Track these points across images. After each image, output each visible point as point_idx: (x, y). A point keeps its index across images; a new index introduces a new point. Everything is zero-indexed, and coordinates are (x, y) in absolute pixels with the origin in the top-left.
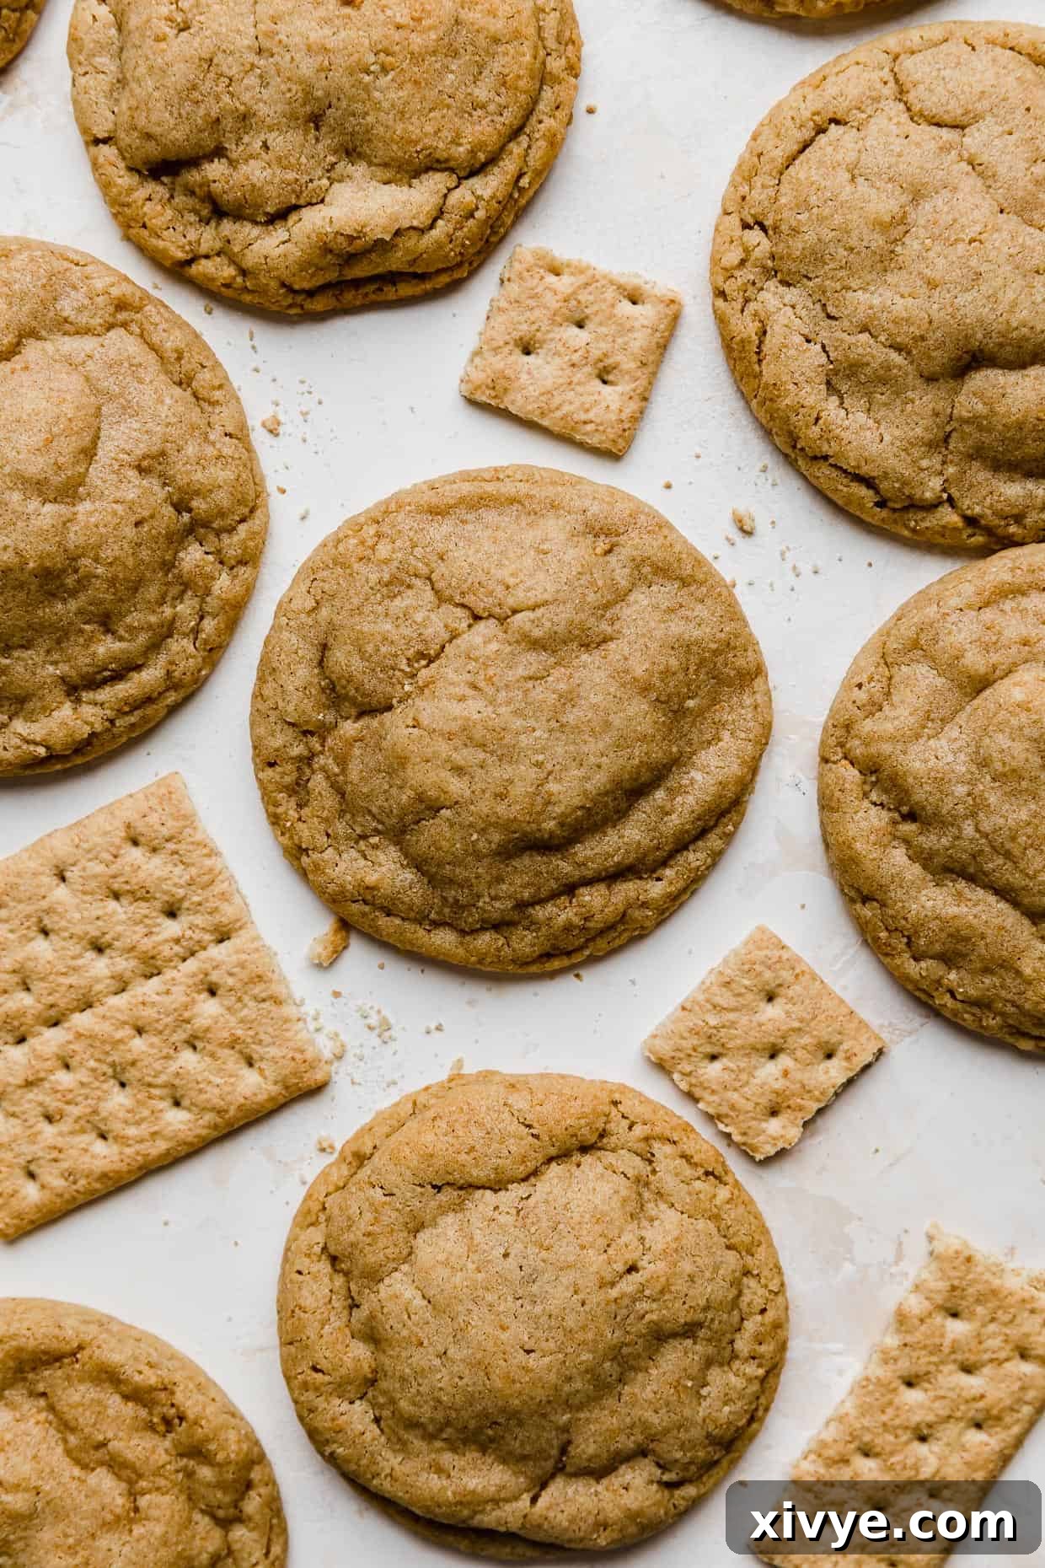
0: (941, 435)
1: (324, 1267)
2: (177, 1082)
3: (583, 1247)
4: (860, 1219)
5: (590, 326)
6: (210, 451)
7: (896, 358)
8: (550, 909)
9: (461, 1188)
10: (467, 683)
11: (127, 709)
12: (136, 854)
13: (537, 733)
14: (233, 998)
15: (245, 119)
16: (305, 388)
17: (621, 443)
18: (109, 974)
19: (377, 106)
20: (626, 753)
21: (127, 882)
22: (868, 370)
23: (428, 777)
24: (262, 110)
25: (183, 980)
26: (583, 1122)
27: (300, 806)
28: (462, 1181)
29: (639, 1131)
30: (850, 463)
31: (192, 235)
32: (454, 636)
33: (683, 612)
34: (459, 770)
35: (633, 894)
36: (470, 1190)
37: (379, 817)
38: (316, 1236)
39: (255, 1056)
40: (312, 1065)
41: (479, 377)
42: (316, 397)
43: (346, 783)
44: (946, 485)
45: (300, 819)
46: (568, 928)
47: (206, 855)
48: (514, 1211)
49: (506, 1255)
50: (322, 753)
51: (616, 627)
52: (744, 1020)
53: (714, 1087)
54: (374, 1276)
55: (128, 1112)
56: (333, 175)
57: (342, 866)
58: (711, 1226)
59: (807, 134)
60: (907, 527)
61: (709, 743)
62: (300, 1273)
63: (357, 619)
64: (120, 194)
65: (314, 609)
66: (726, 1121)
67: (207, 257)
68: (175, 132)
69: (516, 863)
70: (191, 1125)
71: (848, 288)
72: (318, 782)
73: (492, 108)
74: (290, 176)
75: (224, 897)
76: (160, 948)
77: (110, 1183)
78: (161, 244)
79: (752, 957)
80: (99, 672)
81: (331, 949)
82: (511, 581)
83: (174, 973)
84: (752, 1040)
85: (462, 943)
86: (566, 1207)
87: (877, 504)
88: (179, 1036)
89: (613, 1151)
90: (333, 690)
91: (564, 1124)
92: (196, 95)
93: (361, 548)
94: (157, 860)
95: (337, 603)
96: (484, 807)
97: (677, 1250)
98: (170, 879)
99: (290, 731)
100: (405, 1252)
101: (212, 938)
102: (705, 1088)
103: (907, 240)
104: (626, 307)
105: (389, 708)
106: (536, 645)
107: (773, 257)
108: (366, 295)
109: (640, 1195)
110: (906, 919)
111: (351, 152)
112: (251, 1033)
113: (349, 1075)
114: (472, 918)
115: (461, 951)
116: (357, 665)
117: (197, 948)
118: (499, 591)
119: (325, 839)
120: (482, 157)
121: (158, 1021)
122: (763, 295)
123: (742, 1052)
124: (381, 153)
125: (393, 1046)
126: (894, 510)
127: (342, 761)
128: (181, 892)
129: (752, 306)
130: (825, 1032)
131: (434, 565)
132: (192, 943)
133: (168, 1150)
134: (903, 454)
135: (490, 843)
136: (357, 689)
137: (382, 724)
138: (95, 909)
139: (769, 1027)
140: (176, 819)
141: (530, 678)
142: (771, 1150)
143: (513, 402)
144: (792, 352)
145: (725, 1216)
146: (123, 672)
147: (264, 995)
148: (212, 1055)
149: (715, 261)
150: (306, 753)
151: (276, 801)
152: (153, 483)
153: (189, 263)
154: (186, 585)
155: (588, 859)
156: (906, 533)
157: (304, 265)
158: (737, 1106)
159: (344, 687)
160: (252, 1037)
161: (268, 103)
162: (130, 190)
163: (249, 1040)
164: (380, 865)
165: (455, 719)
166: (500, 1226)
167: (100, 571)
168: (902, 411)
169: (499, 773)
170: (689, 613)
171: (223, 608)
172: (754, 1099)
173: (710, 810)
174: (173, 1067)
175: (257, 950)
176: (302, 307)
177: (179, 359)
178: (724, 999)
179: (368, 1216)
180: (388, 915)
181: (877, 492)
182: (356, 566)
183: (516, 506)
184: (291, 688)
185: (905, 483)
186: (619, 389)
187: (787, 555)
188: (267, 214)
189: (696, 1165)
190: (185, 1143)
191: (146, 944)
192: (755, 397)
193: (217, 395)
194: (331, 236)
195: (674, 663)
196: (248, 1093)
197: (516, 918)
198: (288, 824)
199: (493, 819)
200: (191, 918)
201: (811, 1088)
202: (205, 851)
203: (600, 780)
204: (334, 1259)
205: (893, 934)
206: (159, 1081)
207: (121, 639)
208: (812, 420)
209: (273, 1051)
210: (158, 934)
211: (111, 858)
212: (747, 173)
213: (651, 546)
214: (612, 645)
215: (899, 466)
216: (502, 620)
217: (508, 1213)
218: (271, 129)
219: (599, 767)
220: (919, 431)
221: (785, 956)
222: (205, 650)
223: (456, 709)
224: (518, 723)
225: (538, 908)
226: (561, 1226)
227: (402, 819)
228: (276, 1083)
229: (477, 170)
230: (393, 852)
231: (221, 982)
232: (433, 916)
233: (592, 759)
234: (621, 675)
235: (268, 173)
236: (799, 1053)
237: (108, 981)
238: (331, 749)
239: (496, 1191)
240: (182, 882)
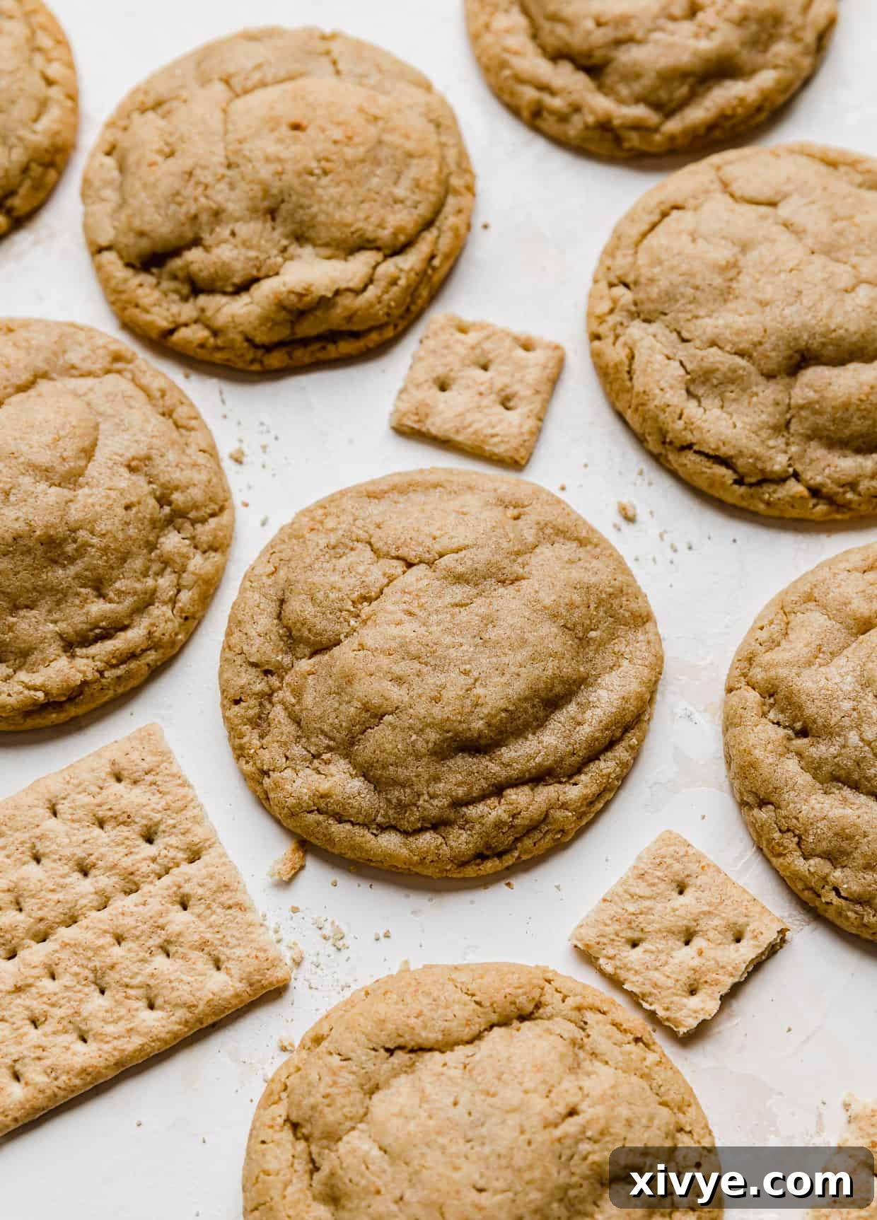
0: (783, 421)
1: (287, 1135)
2: (152, 982)
3: (526, 1092)
4: (781, 1094)
5: (492, 368)
6: (186, 460)
7: (742, 362)
8: (481, 808)
9: (412, 1051)
10: (404, 611)
11: (114, 661)
12: (119, 788)
13: (464, 648)
14: (203, 906)
15: (217, 215)
16: (265, 428)
17: (523, 452)
18: (92, 890)
19: (320, 201)
20: (540, 665)
21: (110, 809)
22: (718, 375)
23: (374, 688)
24: (231, 207)
25: (160, 892)
26: (520, 991)
27: (261, 737)
28: (413, 1043)
29: (571, 1001)
30: (711, 445)
31: (175, 309)
32: (391, 580)
33: (581, 563)
34: (399, 680)
35: (554, 795)
36: (420, 1053)
37: (331, 734)
38: (280, 1111)
39: (223, 957)
40: (274, 963)
41: (404, 406)
42: (273, 433)
43: (301, 711)
44: (791, 462)
45: (262, 747)
46: (499, 825)
47: (180, 785)
48: (461, 1066)
49: (455, 1104)
50: (280, 688)
51: (527, 569)
52: (659, 906)
53: (637, 968)
54: (333, 1137)
55: (107, 1011)
56: (286, 255)
57: (299, 782)
58: (644, 1084)
59: (655, 218)
60: (762, 500)
61: (611, 668)
62: (263, 1142)
63: (309, 573)
64: (117, 284)
65: (273, 573)
66: (650, 1000)
67: (186, 325)
68: (162, 226)
69: (450, 763)
70: (164, 1022)
71: (697, 317)
72: (278, 713)
73: (409, 203)
74: (252, 254)
75: (197, 820)
76: (139, 865)
77: (89, 1079)
78: (148, 317)
79: (663, 851)
80: (91, 630)
81: (289, 865)
82: (438, 533)
83: (151, 887)
84: (667, 924)
85: (405, 844)
86: (509, 1059)
87: (736, 482)
88: (156, 940)
89: (549, 1018)
90: (290, 636)
91: (503, 993)
92: (179, 199)
93: (312, 523)
94: (137, 791)
95: (293, 564)
96: (421, 709)
97: (611, 1098)
98: (147, 805)
99: (253, 671)
100: (362, 1111)
101: (185, 856)
102: (629, 970)
103: (740, 277)
104: (520, 353)
105: (338, 643)
106: (460, 579)
107: (635, 304)
108: (312, 352)
109: (577, 1055)
110: (797, 819)
111: (300, 238)
112: (219, 936)
113: (308, 981)
114: (413, 817)
115: (405, 852)
116: (309, 610)
117: (171, 865)
118: (429, 542)
119: (284, 760)
120: (402, 238)
121: (136, 928)
122: (629, 331)
123: (660, 935)
124: (324, 235)
125: (345, 953)
126: (751, 485)
127: (298, 693)
128: (158, 817)
129: (622, 339)
130: (731, 914)
131: (371, 532)
132: (166, 860)
133: (143, 1045)
134: (753, 436)
135: (427, 743)
136: (310, 630)
137: (332, 657)
138: (84, 834)
139: (681, 912)
140: (155, 754)
141: (457, 605)
142: (693, 1023)
143: (433, 424)
144: (657, 366)
145: (656, 1077)
146: (112, 631)
147: (230, 902)
148: (184, 957)
149: (590, 315)
150: (267, 689)
151: (241, 733)
152: (141, 480)
153: (171, 332)
154: (166, 563)
155: (513, 760)
156: (762, 507)
157: (265, 320)
158: (659, 983)
159: (300, 630)
160: (220, 940)
161: (234, 203)
162: (126, 281)
163: (216, 942)
164: (332, 776)
165: (394, 638)
166: (450, 1079)
167: (95, 541)
168: (749, 403)
169: (433, 679)
170: (587, 565)
171: (195, 582)
172: (674, 976)
173: (615, 723)
174: (149, 969)
175: (224, 864)
176: (261, 362)
177: (163, 396)
178: (641, 889)
179: (327, 1079)
180: (340, 823)
181: (735, 471)
182: (308, 536)
183: (439, 489)
184: (254, 634)
185: (758, 459)
186: (519, 411)
187: (665, 536)
188: (234, 285)
189: (625, 1031)
190: (158, 1039)
191: (127, 862)
192: (630, 407)
193: (193, 423)
194: (285, 295)
195: (577, 599)
196: (216, 990)
197: (452, 816)
198: (252, 751)
199: (429, 720)
200: (168, 839)
201: (724, 964)
202: (180, 781)
203: (519, 687)
204: (295, 1126)
205: (785, 835)
206: (135, 982)
207: (111, 601)
208: (676, 417)
209: (239, 952)
210: (137, 853)
211: (98, 790)
212: (610, 252)
213: (550, 515)
214: (524, 582)
215: (752, 445)
216: (430, 564)
217: (456, 1068)
218: (237, 220)
219: (518, 675)
220: (764, 417)
221: (691, 852)
222: (181, 617)
223: (394, 631)
224: (448, 640)
225: (471, 807)
226: (505, 1076)
227: (350, 731)
228: (241, 980)
229: (399, 250)
230: (343, 764)
231: (191, 892)
232: (379, 819)
233: (513, 669)
234: (534, 603)
235: (235, 252)
236: (711, 934)
237: (92, 897)
238: (289, 685)
239: (442, 1052)
240: (159, 807)
